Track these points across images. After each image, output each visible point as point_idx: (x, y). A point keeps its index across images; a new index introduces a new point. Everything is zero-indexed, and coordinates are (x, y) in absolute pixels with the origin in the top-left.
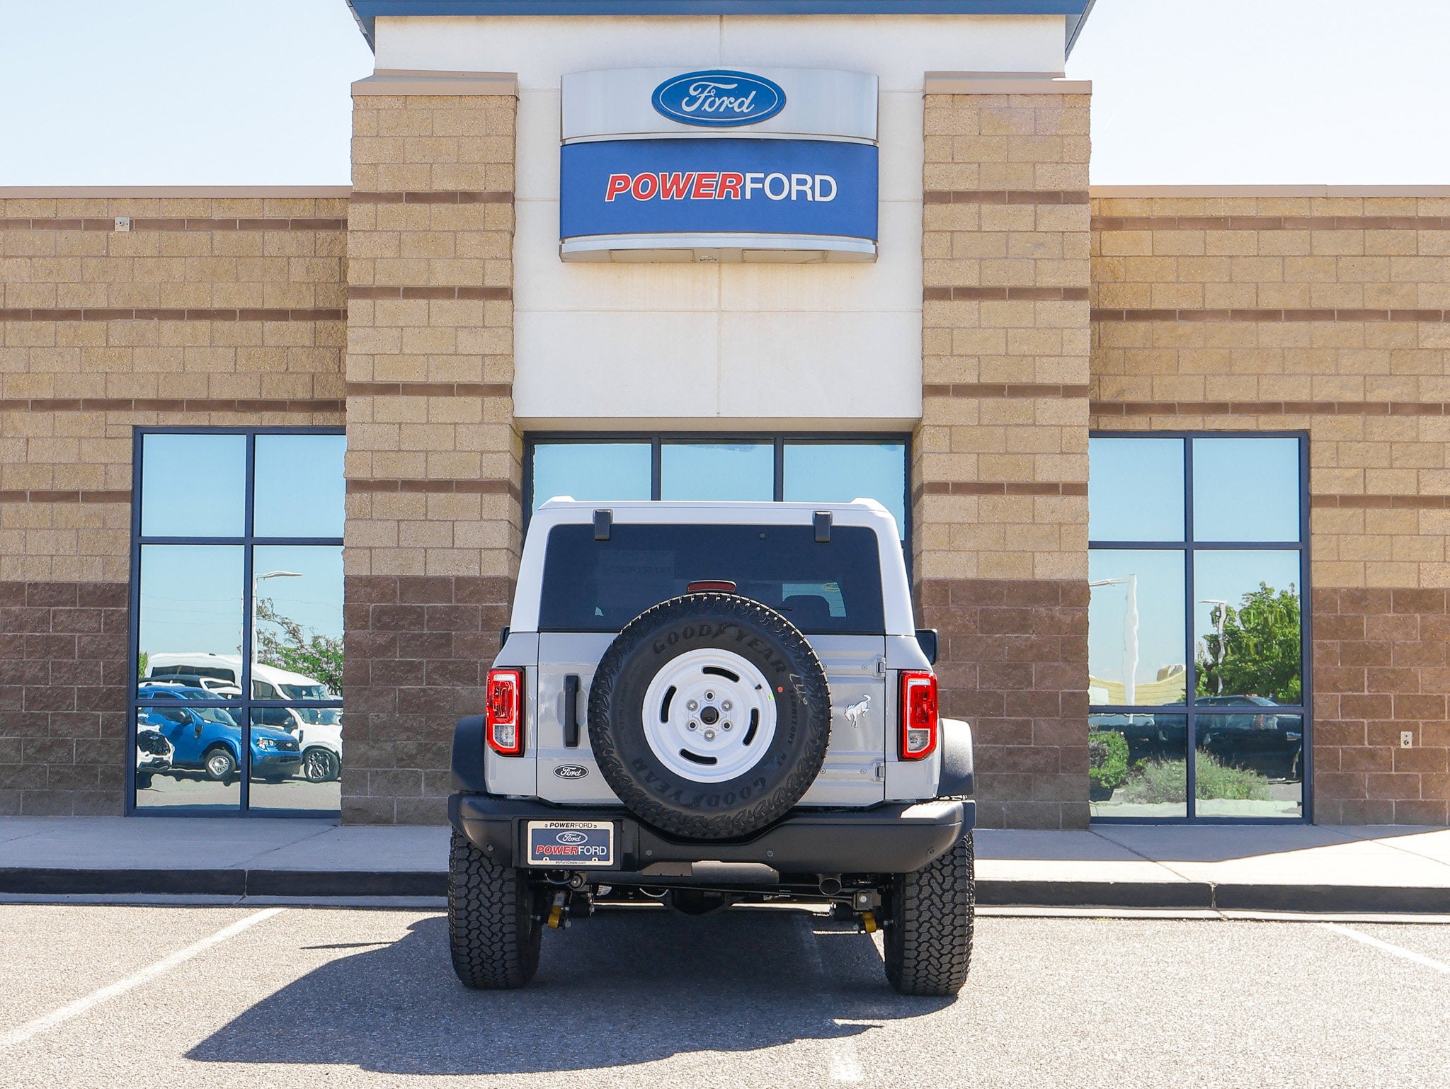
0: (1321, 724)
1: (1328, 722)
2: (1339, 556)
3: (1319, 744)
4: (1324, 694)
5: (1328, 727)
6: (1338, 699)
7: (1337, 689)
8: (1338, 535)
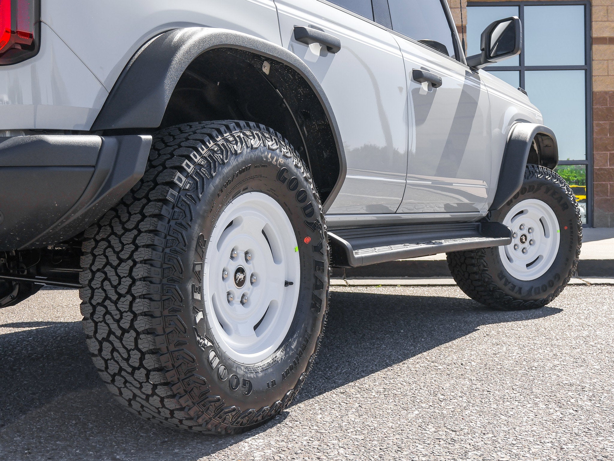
0: (598, 170)
1: (602, 169)
2: (608, 73)
3: (597, 181)
4: (600, 152)
5: (602, 172)
6: (608, 155)
7: (607, 150)
8: (608, 60)
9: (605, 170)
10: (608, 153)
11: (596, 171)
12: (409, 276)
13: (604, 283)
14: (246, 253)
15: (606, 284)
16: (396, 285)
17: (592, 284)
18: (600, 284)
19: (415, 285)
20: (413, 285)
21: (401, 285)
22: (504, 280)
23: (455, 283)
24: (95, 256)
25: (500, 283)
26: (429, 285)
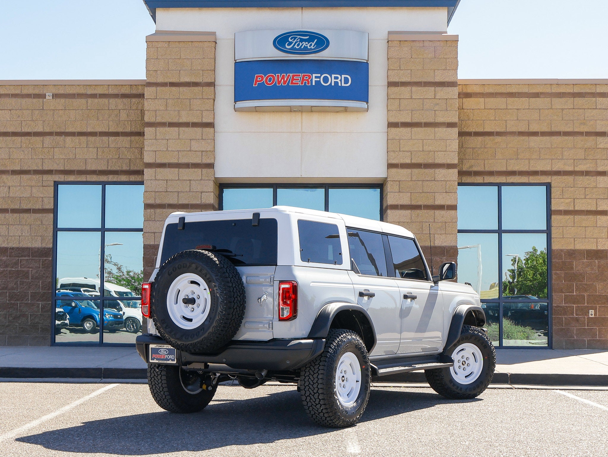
0: (556, 306)
1: (559, 306)
2: (563, 236)
3: (555, 315)
4: (557, 294)
5: (559, 308)
6: (563, 296)
7: (563, 293)
8: (563, 227)
9: (561, 307)
10: (563, 294)
11: (554, 308)
12: (409, 382)
13: (523, 387)
14: (345, 371)
15: (524, 388)
16: (401, 387)
17: (516, 388)
18: (521, 388)
19: (412, 387)
20: (411, 387)
21: (404, 387)
22: (452, 384)
23: (430, 386)
24: (306, 372)
25: (451, 386)
26: (420, 387)
